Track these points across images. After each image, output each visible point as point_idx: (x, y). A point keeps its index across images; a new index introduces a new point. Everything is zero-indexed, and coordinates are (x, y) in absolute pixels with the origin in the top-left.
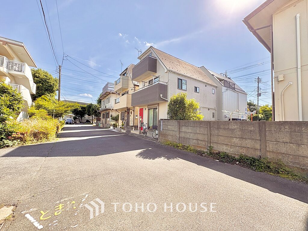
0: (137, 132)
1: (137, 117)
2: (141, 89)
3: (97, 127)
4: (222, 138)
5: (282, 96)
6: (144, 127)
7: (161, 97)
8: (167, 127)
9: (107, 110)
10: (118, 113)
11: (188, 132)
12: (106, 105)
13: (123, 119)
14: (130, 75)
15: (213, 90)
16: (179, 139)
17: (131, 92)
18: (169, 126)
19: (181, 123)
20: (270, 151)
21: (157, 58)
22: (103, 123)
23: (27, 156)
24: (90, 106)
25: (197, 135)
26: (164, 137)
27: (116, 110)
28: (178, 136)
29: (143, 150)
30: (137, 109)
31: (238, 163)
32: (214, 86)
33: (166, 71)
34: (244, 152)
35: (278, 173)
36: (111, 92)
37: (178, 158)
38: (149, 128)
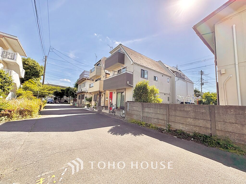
0: (107, 112)
1: (107, 99)
2: (112, 77)
3: (74, 106)
4: (179, 118)
5: (225, 85)
6: (114, 108)
7: (128, 84)
8: (133, 108)
9: (82, 92)
10: (91, 96)
11: (150, 112)
12: (82, 88)
13: (95, 100)
14: (103, 65)
15: (168, 79)
16: (143, 118)
17: (103, 79)
18: (134, 107)
19: (144, 105)
20: (219, 130)
21: (125, 53)
22: (78, 104)
23: (13, 131)
24: (68, 89)
25: (158, 115)
26: (130, 116)
27: (90, 93)
28: (142, 115)
29: (112, 127)
30: (108, 92)
31: (193, 139)
32: (169, 76)
33: (132, 63)
34: (197, 130)
35: (227, 148)
36: (87, 79)
37: (143, 134)
38: (117, 108)
